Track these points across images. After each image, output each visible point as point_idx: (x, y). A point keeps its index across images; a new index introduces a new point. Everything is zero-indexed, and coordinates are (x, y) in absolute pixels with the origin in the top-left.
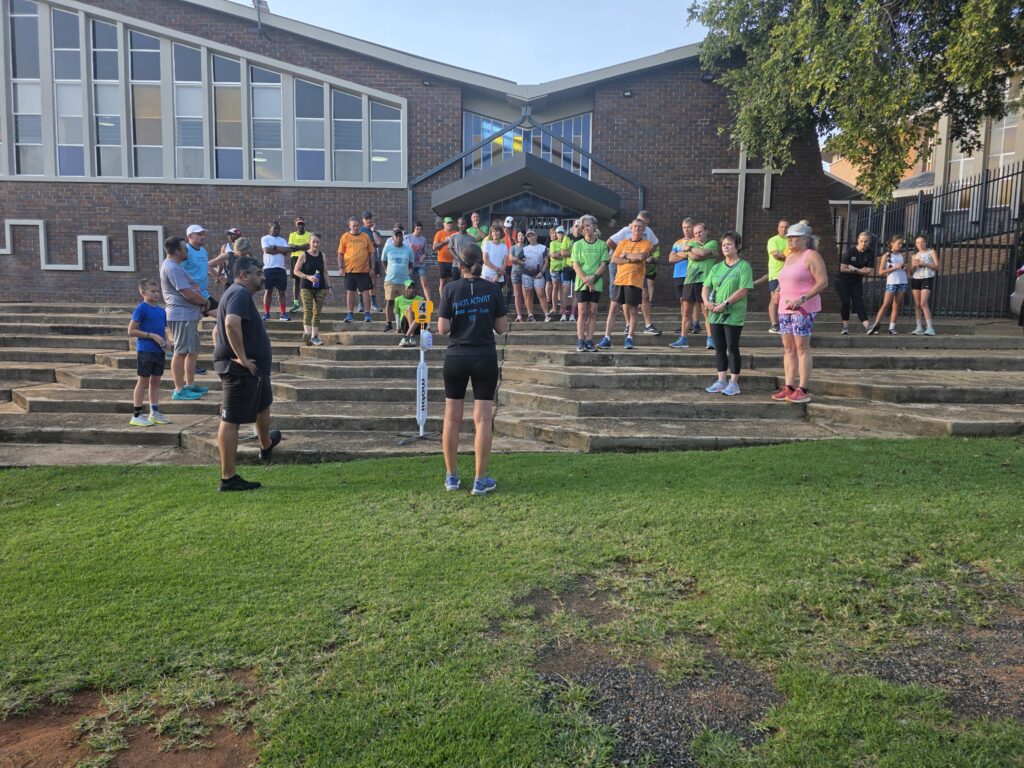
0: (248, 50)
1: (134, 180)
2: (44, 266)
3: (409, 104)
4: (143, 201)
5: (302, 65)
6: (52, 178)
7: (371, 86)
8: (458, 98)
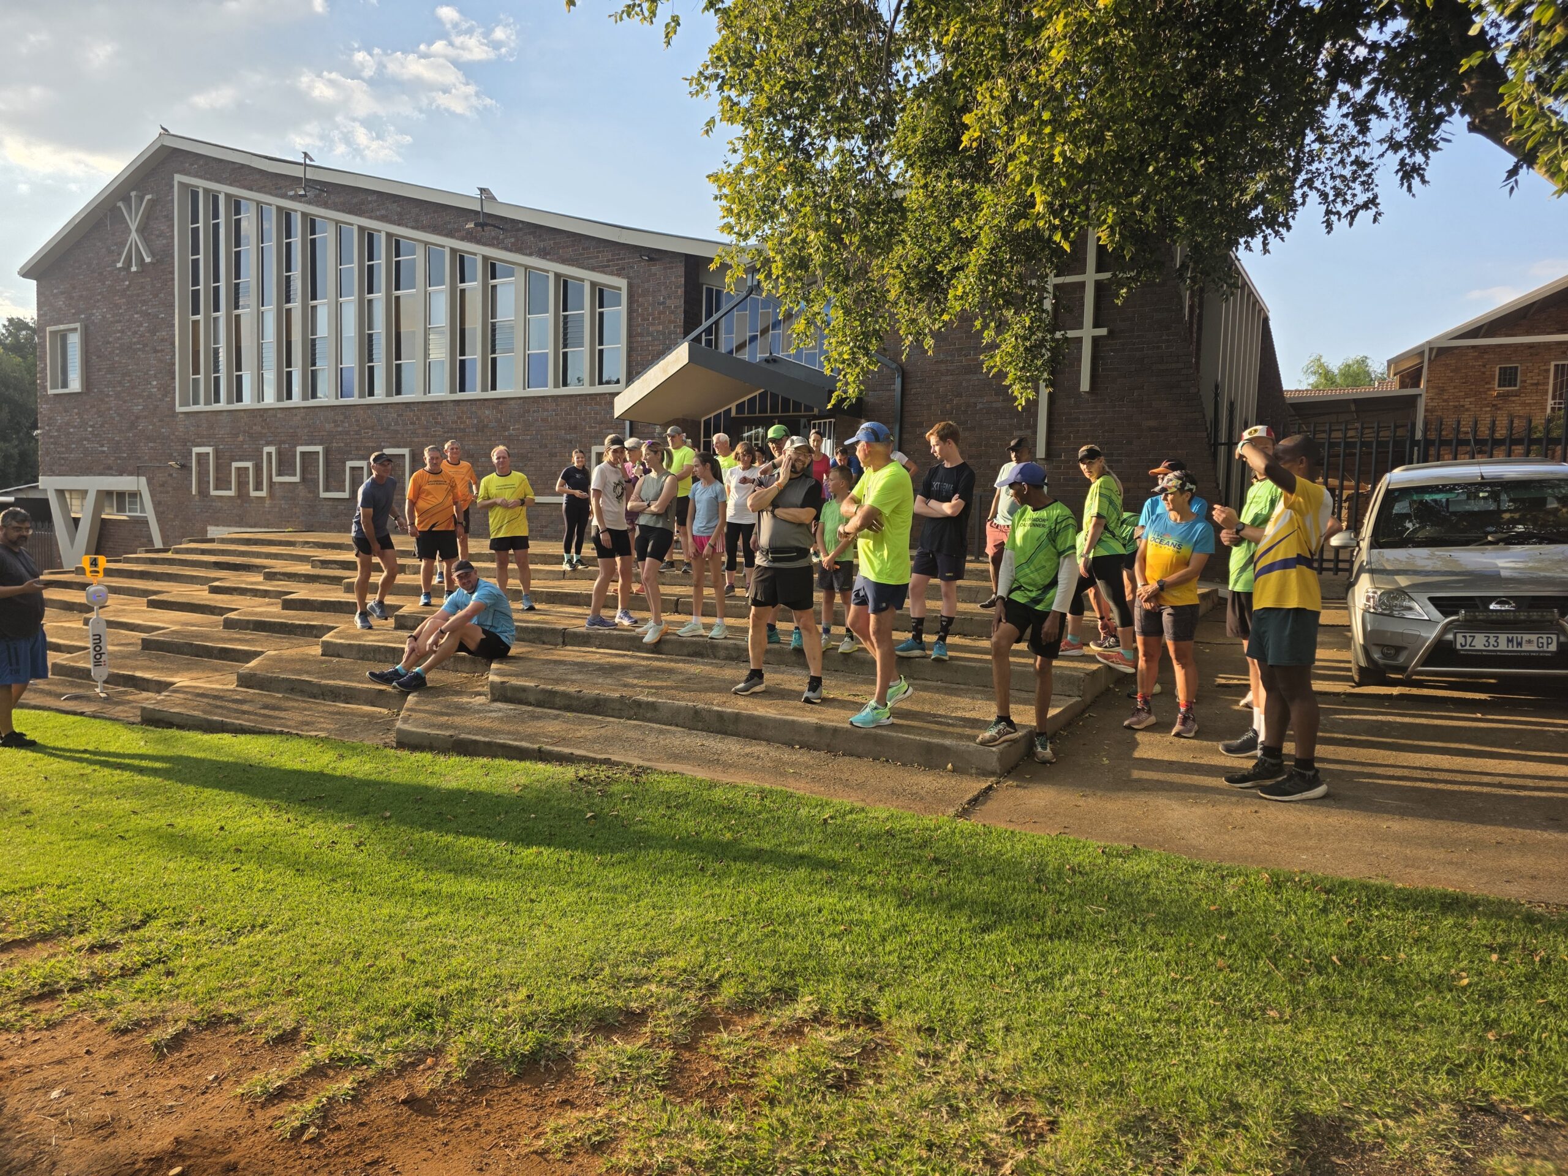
0: (484, 244)
1: (397, 399)
2: (323, 495)
3: (630, 286)
4: (397, 424)
5: (531, 255)
6: (334, 402)
7: (593, 269)
8: (681, 270)
